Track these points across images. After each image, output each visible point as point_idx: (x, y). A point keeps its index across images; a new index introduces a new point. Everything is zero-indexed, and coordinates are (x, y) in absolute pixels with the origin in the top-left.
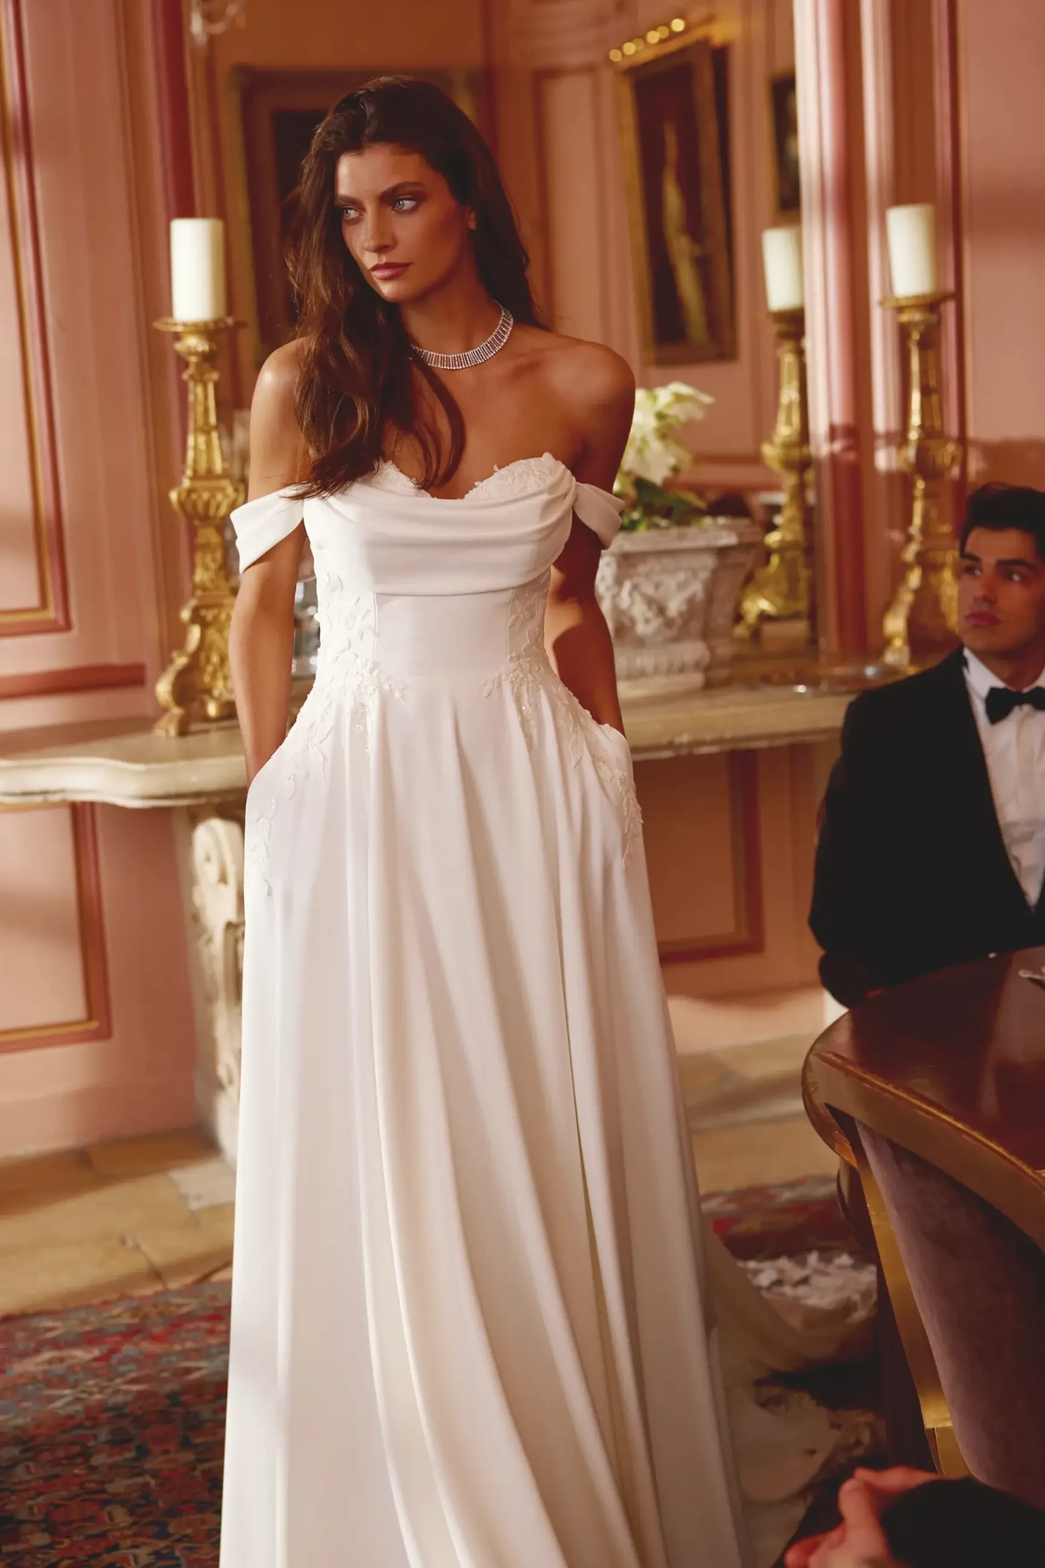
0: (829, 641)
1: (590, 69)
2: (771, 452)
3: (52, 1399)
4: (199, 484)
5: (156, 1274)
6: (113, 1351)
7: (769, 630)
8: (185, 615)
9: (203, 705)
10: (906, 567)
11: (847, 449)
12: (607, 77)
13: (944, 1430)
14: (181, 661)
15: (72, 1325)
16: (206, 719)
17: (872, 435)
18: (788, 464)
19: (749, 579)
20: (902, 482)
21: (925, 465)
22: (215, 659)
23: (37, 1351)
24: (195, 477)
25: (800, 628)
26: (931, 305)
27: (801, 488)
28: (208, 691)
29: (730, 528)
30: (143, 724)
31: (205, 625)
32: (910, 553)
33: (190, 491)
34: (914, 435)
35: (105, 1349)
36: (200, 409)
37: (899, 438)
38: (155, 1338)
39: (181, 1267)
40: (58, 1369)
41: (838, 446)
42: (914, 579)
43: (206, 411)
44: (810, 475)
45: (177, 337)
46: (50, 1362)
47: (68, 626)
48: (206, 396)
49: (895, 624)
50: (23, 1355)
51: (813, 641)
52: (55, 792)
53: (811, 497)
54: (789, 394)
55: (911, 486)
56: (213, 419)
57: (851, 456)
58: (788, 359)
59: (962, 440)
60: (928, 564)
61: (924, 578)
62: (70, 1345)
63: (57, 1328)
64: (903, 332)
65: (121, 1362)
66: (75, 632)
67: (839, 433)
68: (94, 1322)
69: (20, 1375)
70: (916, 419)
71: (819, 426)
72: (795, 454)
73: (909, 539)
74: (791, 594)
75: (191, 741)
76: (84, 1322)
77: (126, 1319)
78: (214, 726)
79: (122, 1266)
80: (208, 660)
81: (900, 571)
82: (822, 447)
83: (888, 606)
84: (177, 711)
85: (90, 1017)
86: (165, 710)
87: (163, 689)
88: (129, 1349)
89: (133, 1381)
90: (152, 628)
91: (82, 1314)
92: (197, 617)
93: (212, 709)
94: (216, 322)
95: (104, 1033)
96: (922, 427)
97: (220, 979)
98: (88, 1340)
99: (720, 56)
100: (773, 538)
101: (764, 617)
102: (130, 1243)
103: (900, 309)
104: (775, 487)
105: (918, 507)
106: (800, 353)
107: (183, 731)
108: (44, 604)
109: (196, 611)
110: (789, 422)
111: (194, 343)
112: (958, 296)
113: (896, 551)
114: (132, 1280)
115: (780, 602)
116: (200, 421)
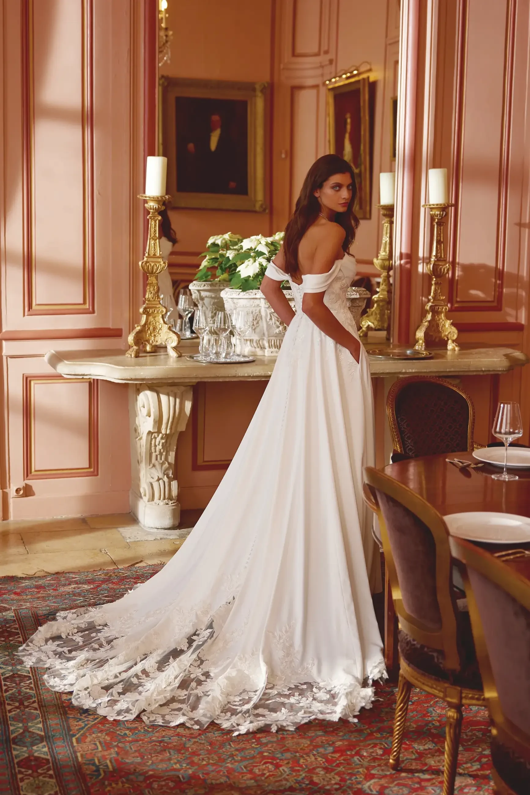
0: (394, 340)
1: (316, 87)
2: (377, 262)
3: (75, 600)
4: (150, 260)
5: (114, 563)
6: (98, 586)
7: (370, 333)
8: (141, 310)
9: (145, 346)
10: (427, 312)
11: (407, 263)
12: (323, 91)
13: (399, 600)
14: (138, 328)
15: (83, 577)
16: (146, 352)
17: (418, 258)
18: (383, 267)
19: (364, 312)
20: (427, 278)
21: (436, 272)
22: (151, 328)
23: (69, 584)
24: (149, 257)
25: (383, 334)
26: (444, 208)
27: (388, 276)
28: (148, 341)
29: (357, 292)
30: (122, 352)
31: (148, 315)
32: (428, 307)
33: (147, 262)
34: (433, 259)
35: (95, 585)
36: (153, 230)
37: (427, 260)
38: (113, 583)
39: (123, 561)
40: (78, 591)
41: (403, 262)
42: (429, 317)
43: (155, 231)
44: (391, 273)
45: (145, 202)
46: (74, 588)
47: (93, 312)
48: (155, 225)
49: (420, 334)
50: (64, 585)
51: (388, 339)
52: (87, 375)
53: (391, 281)
54: (386, 239)
55: (430, 279)
56: (157, 235)
57: (408, 266)
58: (387, 225)
59: (454, 263)
60: (435, 311)
61: (433, 316)
62: (81, 583)
63: (78, 578)
64: (432, 218)
65: (101, 590)
66: (96, 314)
67: (404, 257)
68: (90, 576)
69: (64, 592)
70: (434, 253)
71: (397, 254)
72: (387, 263)
73: (429, 301)
74: (381, 320)
75: (140, 359)
76: (87, 576)
77: (103, 576)
78: (148, 355)
79: (100, 559)
80: (149, 328)
81: (424, 314)
82: (397, 262)
83: (418, 327)
84: (135, 348)
85: (90, 467)
86: (130, 347)
87: (131, 338)
88: (104, 586)
89: (106, 597)
90: (126, 315)
91: (86, 574)
92: (146, 312)
93: (148, 348)
94: (161, 197)
95: (95, 474)
96: (436, 256)
97: (143, 455)
98: (89, 582)
99: (373, 86)
100: (375, 297)
101: (369, 328)
102: (103, 551)
103: (432, 209)
104: (379, 276)
105: (433, 288)
106: (391, 223)
107: (137, 356)
108: (84, 303)
109: (145, 309)
110: (385, 251)
111: (152, 204)
112: (456, 205)
113: (423, 305)
114: (105, 564)
115: (376, 323)
116: (152, 235)
